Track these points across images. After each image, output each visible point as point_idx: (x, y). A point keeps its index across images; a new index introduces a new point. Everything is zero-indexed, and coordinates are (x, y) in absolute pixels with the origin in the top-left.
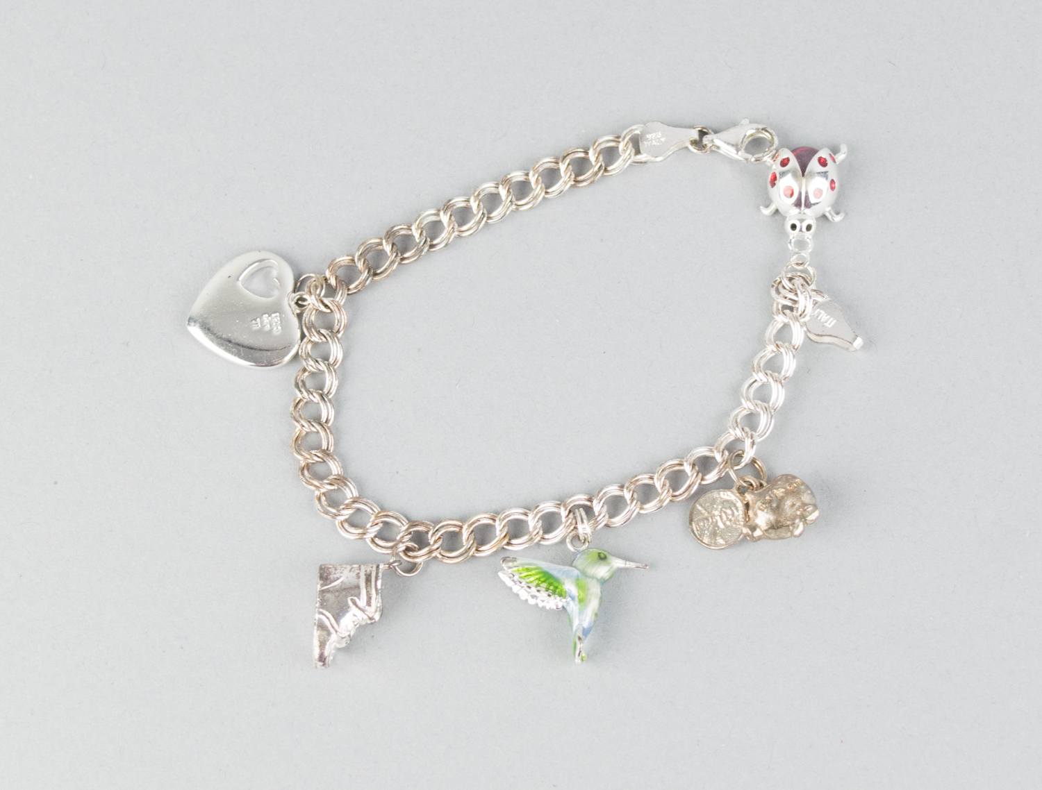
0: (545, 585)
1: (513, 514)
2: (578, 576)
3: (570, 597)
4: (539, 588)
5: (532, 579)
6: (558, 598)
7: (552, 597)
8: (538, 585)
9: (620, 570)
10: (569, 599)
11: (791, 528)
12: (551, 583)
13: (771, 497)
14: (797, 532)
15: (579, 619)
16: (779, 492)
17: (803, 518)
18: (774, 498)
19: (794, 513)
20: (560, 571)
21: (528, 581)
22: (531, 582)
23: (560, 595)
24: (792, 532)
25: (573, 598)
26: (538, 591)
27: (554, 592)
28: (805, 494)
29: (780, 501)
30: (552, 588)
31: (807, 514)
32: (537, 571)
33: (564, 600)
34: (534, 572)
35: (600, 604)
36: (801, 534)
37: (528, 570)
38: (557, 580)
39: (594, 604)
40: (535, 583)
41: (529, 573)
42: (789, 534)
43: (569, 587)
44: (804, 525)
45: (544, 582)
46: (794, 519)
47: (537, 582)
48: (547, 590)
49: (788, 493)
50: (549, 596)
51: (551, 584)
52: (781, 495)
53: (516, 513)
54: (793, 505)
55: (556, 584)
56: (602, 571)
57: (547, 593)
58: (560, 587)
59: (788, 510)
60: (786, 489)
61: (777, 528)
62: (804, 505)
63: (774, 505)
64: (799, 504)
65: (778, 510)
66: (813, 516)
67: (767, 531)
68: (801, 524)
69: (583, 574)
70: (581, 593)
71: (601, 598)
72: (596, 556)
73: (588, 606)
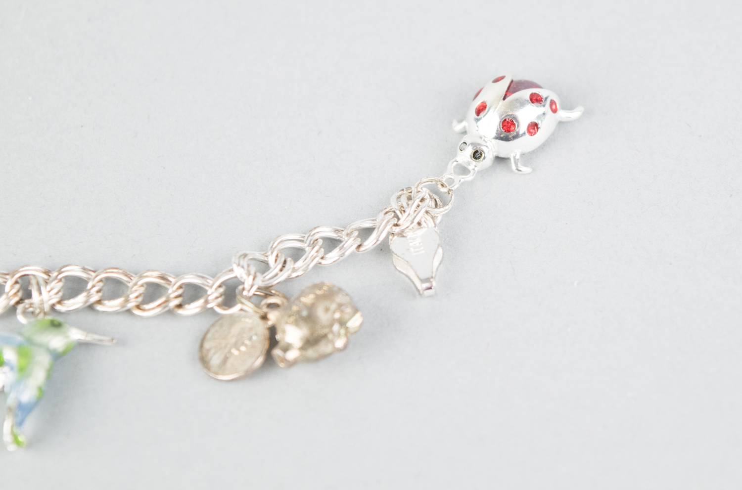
3: (8, 366)
10: (7, 369)
13: (298, 306)
14: (340, 343)
15: (15, 392)
16: (308, 299)
17: (342, 323)
19: (330, 318)
24: (332, 343)
25: (11, 369)
29: (311, 307)
31: (346, 317)
36: (344, 347)
39: (38, 376)
42: (330, 348)
43: (9, 355)
44: (346, 334)
46: (331, 325)
49: (318, 297)
52: (311, 301)
54: (327, 310)
56: (55, 341)
59: (323, 316)
60: (316, 294)
61: (311, 342)
62: (340, 306)
63: (305, 313)
64: (334, 306)
65: (309, 319)
66: (355, 322)
67: (303, 348)
68: (342, 332)
69: (29, 341)
70: (22, 361)
71: (49, 371)
72: (48, 323)
73: (29, 377)
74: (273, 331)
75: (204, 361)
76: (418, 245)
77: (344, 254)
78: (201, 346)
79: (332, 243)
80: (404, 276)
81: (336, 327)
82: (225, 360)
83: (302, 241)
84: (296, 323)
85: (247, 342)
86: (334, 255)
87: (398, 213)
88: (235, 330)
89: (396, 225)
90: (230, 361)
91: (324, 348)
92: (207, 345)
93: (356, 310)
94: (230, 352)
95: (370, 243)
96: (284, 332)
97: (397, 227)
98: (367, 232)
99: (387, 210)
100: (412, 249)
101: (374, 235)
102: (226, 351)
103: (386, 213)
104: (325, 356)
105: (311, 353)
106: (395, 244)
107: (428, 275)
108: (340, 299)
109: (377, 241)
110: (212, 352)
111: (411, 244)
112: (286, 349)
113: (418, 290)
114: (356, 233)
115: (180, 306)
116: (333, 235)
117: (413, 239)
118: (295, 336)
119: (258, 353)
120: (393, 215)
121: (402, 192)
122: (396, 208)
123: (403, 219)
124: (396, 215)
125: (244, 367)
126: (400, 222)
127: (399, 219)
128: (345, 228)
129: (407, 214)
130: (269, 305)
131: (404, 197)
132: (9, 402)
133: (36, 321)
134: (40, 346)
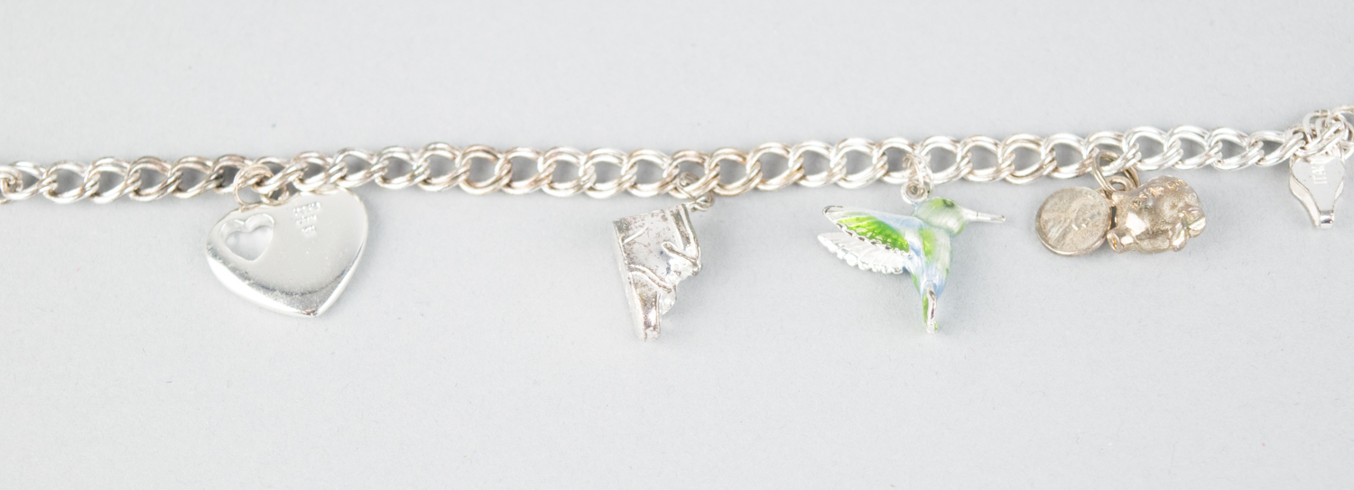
0: (879, 237)
2: (921, 226)
3: (913, 250)
4: (874, 240)
5: (864, 230)
6: (899, 252)
7: (892, 250)
8: (871, 237)
10: (912, 253)
11: (1170, 233)
12: (887, 236)
13: (1145, 195)
14: (1177, 242)
15: (928, 275)
16: (1157, 191)
17: (1186, 224)
18: (1151, 197)
19: (1175, 215)
20: (898, 220)
21: (859, 231)
22: (863, 234)
23: (901, 248)
24: (1170, 240)
25: (917, 253)
26: (873, 243)
27: (894, 245)
28: (1190, 196)
29: (1158, 199)
30: (889, 240)
31: (1192, 218)
32: (870, 221)
33: (906, 254)
34: (865, 223)
36: (1179, 248)
37: (858, 220)
38: (894, 231)
39: (945, 257)
40: (869, 234)
41: (860, 224)
42: (1166, 244)
43: (911, 238)
44: (1186, 236)
45: (880, 233)
46: (1174, 224)
47: (871, 233)
48: (884, 242)
49: (1166, 191)
50: (887, 248)
51: (889, 236)
52: (1160, 193)
54: (1174, 206)
55: (895, 236)
57: (885, 245)
58: (900, 239)
59: (1167, 211)
60: (1166, 188)
61: (1152, 234)
62: (1188, 206)
63: (1150, 204)
64: (1181, 204)
65: (1151, 211)
66: (1198, 226)
67: (1139, 237)
68: (1183, 232)
69: (927, 223)
70: (927, 245)
71: (951, 252)
72: (942, 203)
73: (938, 260)
74: (1114, 210)
75: (1042, 232)
76: (1321, 173)
77: (1244, 164)
78: (1039, 216)
79: (1230, 148)
80: (1298, 202)
81: (1179, 226)
82: (1064, 235)
83: (1203, 137)
84: (1139, 212)
85: (1089, 220)
86: (1233, 162)
87: (1309, 137)
88: (1076, 205)
89: (1303, 148)
90: (1069, 236)
91: (1161, 243)
92: (1045, 216)
93: (1202, 215)
94: (1070, 225)
95: (1272, 159)
96: (1125, 217)
97: (1303, 152)
98: (1270, 146)
99: (1297, 129)
100: (1313, 177)
101: (1279, 151)
102: (1066, 225)
103: (1295, 133)
104: (1158, 251)
105: (1146, 244)
106: (1297, 167)
107: (1328, 207)
108: (1190, 199)
109: (1281, 158)
110: (1050, 224)
111: (1314, 172)
112: (1121, 235)
113: (1313, 222)
114: (1261, 144)
115: (1056, 169)
116: (1236, 140)
117: (1317, 166)
118: (1135, 224)
119: (1100, 233)
120: (1302, 136)
121: (1317, 114)
122: (1307, 130)
123: (1313, 144)
124: (1305, 138)
125: (1085, 246)
126: (1308, 147)
127: (1307, 143)
128: (1249, 135)
129: (1318, 140)
130: (1113, 183)
131: (1319, 122)
132: (922, 287)
133: (924, 202)
134: (939, 227)
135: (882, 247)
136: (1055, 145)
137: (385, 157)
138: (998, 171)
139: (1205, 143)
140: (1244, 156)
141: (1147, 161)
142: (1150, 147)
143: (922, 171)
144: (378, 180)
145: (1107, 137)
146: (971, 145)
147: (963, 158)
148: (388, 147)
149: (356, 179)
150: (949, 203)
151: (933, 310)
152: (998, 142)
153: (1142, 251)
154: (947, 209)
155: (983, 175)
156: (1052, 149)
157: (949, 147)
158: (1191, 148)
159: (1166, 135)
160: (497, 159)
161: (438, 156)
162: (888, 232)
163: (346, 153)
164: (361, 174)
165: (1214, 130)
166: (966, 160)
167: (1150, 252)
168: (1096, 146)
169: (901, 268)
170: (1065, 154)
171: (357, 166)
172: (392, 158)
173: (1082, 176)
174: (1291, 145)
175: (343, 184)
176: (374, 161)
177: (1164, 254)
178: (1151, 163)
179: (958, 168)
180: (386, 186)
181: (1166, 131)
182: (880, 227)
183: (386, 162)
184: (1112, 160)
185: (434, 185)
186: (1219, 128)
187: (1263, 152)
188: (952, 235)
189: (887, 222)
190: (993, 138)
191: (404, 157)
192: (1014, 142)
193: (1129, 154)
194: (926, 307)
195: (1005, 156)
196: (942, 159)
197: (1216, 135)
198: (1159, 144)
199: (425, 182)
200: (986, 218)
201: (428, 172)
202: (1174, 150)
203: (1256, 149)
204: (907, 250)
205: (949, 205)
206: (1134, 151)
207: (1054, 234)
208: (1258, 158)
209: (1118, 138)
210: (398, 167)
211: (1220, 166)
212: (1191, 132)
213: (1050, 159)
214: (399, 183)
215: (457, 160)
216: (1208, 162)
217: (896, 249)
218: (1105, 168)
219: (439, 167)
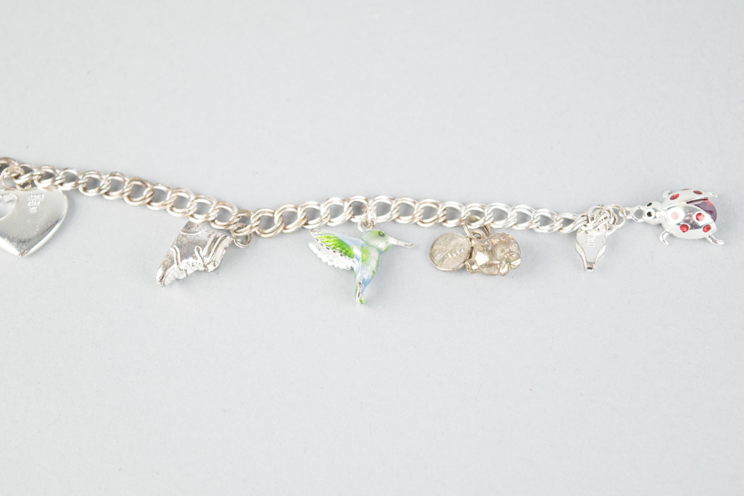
0: (339, 249)
1: (311, 205)
3: (356, 258)
4: (334, 250)
5: (331, 244)
6: (348, 258)
7: (343, 257)
8: (334, 248)
9: (394, 246)
10: (355, 259)
11: (499, 266)
12: (344, 249)
13: (488, 243)
14: (503, 271)
15: (361, 273)
16: (495, 241)
17: (508, 261)
18: (491, 244)
19: (503, 256)
20: (351, 240)
21: (328, 244)
22: (329, 246)
23: (350, 256)
24: (499, 270)
25: (358, 259)
26: (334, 252)
27: (346, 254)
28: (513, 246)
29: (495, 246)
30: (344, 251)
31: (512, 259)
32: (335, 239)
33: (352, 260)
34: (332, 240)
35: (377, 266)
36: (504, 275)
37: (328, 237)
38: (348, 246)
39: (373, 264)
40: (332, 247)
41: (329, 240)
42: (496, 272)
43: (356, 251)
44: (508, 268)
45: (339, 246)
46: (501, 261)
47: (334, 246)
48: (340, 251)
49: (500, 242)
50: (341, 255)
52: (496, 243)
53: (312, 205)
54: (503, 251)
55: (347, 249)
56: (381, 244)
57: (340, 253)
58: (350, 251)
59: (499, 254)
60: (500, 240)
61: (489, 265)
62: (511, 251)
63: (490, 248)
64: (507, 250)
65: (491, 253)
66: (516, 263)
67: (482, 266)
68: (507, 266)
69: (367, 244)
70: (364, 256)
71: (378, 262)
72: (377, 233)
73: (368, 265)
74: (472, 249)
75: (432, 256)
76: (592, 241)
77: (552, 230)
78: (432, 247)
79: (546, 221)
80: (579, 256)
81: (504, 262)
82: (443, 259)
83: (532, 212)
84: (483, 251)
85: (458, 252)
86: (545, 229)
87: (590, 220)
88: (453, 243)
89: (585, 226)
90: (446, 260)
91: (493, 270)
92: (435, 247)
93: (519, 257)
94: (447, 255)
95: (568, 229)
96: (476, 254)
97: (585, 227)
98: (568, 222)
99: (584, 214)
100: (588, 242)
101: (571, 226)
102: (445, 253)
103: (583, 216)
104: (492, 275)
105: (485, 270)
106: (580, 236)
107: (593, 261)
108: (513, 248)
109: (573, 229)
110: (437, 252)
111: (588, 239)
112: (472, 264)
113: (585, 267)
114: (562, 220)
115: (445, 221)
116: (549, 216)
117: (591, 236)
118: (481, 258)
119: (462, 261)
120: (586, 219)
121: (598, 207)
122: (590, 216)
123: (591, 224)
124: (587, 220)
125: (453, 267)
126: (588, 225)
127: (588, 222)
128: (558, 214)
129: (595, 221)
130: (474, 234)
131: (598, 211)
132: (357, 278)
133: (369, 231)
134: (373, 247)
135: (339, 254)
136: (447, 208)
137: (86, 177)
138: (414, 218)
139: (532, 216)
140: (552, 226)
141: (497, 223)
142: (501, 215)
143: (370, 214)
144: (81, 189)
145: (476, 207)
146: (399, 202)
147: (395, 209)
148: (90, 171)
149: (69, 186)
150: (381, 234)
151: (359, 293)
152: (416, 201)
153: (483, 273)
154: (380, 237)
155: (405, 220)
156: (445, 210)
157: (389, 202)
158: (523, 218)
159: (510, 209)
160: (147, 187)
161: (115, 180)
162: (344, 246)
163: (66, 171)
164: (73, 183)
165: (538, 209)
166: (396, 210)
167: (487, 275)
168: (470, 211)
169: (349, 267)
170: (452, 213)
171: (72, 178)
172: (90, 177)
173: (459, 226)
174: (579, 222)
175: (61, 188)
176: (80, 177)
177: (495, 276)
178: (499, 224)
179: (391, 215)
180: (85, 193)
181: (511, 207)
182: (340, 243)
183: (87, 180)
184: (477, 220)
185: (112, 196)
186: (541, 208)
187: (562, 225)
188: (381, 252)
189: (344, 240)
190: (414, 199)
191: (97, 177)
192: (424, 203)
193: (487, 219)
194: (356, 291)
195: (418, 210)
196: (383, 209)
197: (539, 212)
198: (506, 214)
199: (107, 194)
200: (402, 244)
201: (109, 188)
202: (513, 218)
203: (559, 223)
204: (352, 258)
205: (381, 235)
206: (489, 216)
207: (438, 257)
208: (559, 228)
209: (483, 207)
210: (93, 183)
211: (538, 230)
212: (523, 208)
213: (442, 215)
214: (92, 192)
215: (126, 183)
216: (531, 227)
217: (347, 256)
218: (473, 224)
219: (116, 186)
